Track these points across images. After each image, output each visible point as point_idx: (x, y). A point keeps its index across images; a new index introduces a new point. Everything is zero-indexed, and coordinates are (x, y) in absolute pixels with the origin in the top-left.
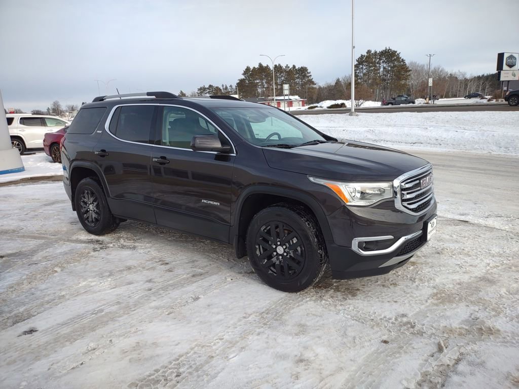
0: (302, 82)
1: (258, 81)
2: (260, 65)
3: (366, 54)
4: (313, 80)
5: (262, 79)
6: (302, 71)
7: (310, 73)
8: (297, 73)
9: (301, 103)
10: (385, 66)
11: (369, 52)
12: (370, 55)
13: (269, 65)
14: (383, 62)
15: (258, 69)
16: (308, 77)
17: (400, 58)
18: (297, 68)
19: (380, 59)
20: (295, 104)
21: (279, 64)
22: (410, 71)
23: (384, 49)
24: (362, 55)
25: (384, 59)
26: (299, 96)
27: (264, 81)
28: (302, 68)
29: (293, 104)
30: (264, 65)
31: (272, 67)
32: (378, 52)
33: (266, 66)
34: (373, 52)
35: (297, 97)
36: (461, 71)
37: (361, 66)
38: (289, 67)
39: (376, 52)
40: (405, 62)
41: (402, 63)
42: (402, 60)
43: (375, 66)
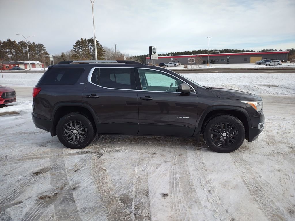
0: (40, 52)
1: (7, 50)
2: (9, 40)
3: (80, 40)
4: (47, 52)
5: (11, 49)
6: (39, 46)
7: (45, 48)
8: (36, 47)
9: (41, 66)
10: (91, 47)
11: (82, 39)
12: (82, 40)
13: (15, 40)
14: (90, 45)
15: (8, 42)
16: (44, 50)
17: (99, 44)
18: (36, 44)
19: (88, 44)
20: (37, 66)
21: (23, 41)
22: (105, 51)
23: (90, 38)
24: (78, 41)
25: (91, 44)
26: (39, 61)
27: (13, 51)
28: (39, 44)
29: (36, 66)
30: (12, 40)
31: (17, 42)
32: (87, 40)
33: (13, 41)
34: (84, 39)
35: (38, 62)
36: (127, 53)
37: (78, 47)
38: (30, 43)
39: (86, 40)
40: (101, 47)
41: (100, 47)
42: (100, 45)
43: (86, 47)
